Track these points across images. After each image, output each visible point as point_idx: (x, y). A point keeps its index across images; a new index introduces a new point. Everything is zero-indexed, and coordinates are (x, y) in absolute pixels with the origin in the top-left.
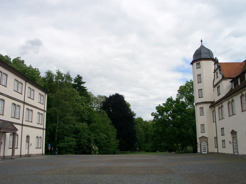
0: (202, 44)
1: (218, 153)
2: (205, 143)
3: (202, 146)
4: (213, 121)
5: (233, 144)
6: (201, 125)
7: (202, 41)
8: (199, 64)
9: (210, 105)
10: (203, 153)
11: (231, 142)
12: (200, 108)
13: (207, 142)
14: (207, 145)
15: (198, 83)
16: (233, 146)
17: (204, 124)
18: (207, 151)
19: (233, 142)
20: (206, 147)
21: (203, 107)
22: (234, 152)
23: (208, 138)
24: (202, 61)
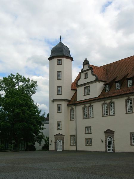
0: (61, 41)
1: (76, 150)
2: (61, 140)
3: (57, 143)
4: (70, 119)
5: (106, 143)
6: (58, 122)
7: (61, 38)
8: (60, 60)
9: (67, 103)
10: (57, 150)
11: (104, 140)
12: (58, 105)
13: (63, 140)
14: (63, 143)
15: (57, 79)
16: (106, 144)
17: (61, 122)
18: (63, 149)
19: (106, 141)
20: (62, 144)
21: (61, 105)
22: (106, 149)
23: (64, 136)
24: (64, 59)
